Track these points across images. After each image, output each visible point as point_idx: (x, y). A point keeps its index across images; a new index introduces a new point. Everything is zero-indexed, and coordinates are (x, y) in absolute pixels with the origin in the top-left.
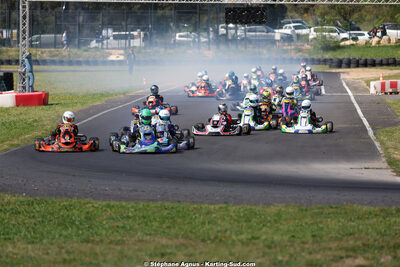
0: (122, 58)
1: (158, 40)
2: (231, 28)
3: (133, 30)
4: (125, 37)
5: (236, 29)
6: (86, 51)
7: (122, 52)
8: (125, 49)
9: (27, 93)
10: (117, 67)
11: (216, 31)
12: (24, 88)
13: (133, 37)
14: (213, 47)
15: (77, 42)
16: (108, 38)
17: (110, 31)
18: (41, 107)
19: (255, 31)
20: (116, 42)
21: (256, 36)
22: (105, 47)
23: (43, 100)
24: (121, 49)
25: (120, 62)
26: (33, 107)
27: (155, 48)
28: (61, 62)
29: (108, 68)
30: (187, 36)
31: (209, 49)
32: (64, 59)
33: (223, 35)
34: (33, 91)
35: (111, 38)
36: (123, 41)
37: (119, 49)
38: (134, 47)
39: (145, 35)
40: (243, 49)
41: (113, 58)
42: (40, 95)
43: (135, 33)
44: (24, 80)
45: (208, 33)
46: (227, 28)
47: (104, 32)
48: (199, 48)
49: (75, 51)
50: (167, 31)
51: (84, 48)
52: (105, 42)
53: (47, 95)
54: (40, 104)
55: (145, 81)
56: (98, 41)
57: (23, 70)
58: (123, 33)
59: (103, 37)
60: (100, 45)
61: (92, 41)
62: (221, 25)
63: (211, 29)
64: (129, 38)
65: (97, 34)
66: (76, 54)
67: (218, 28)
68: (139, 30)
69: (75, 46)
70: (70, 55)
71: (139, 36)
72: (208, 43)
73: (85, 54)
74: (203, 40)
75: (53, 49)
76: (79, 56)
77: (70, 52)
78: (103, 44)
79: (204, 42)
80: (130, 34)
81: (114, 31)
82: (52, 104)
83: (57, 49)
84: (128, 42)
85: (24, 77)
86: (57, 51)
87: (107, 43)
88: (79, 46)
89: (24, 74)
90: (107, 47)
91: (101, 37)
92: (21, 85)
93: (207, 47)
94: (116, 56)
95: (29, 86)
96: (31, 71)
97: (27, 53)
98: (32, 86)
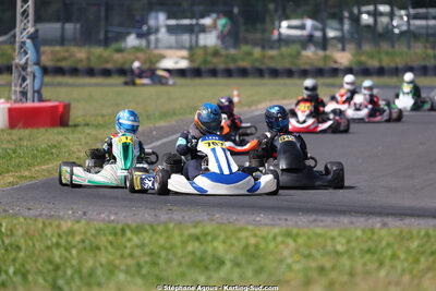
0: (184, 64)
1: (250, 36)
2: (381, 14)
3: (203, 17)
4: (190, 29)
5: (391, 15)
6: (120, 51)
7: (185, 53)
8: (191, 48)
9: (29, 104)
11: (356, 20)
12: (24, 94)
13: (203, 29)
14: (351, 47)
15: (102, 36)
16: (157, 30)
17: (162, 17)
18: (62, 129)
19: (425, 17)
20: (172, 39)
21: (427, 27)
22: (153, 45)
23: (59, 118)
24: (181, 47)
25: (181, 73)
26: (42, 130)
27: (245, 48)
28: (74, 72)
30: (302, 27)
31: (343, 49)
32: (80, 66)
33: (368, 26)
34: (41, 100)
35: (163, 30)
36: (186, 38)
37: (177, 48)
38: (205, 47)
40: (405, 49)
41: (168, 63)
42: (53, 109)
43: (207, 21)
44: (24, 79)
45: (341, 21)
46: (375, 14)
47: (152, 22)
48: (324, 48)
49: (98, 51)
50: (268, 19)
51: (114, 46)
52: (152, 38)
53: (67, 107)
54: (53, 125)
55: (238, 95)
56: (140, 36)
57: (23, 61)
58: (186, 22)
59: (149, 28)
60: (143, 43)
61: (128, 34)
62: (364, 9)
63: (346, 14)
64: (196, 29)
65: (138, 22)
66: (100, 57)
67: (360, 13)
68: (214, 16)
69: (98, 43)
70: (88, 59)
71: (214, 26)
72: (342, 40)
73: (118, 56)
74: (331, 34)
75: (58, 48)
76: (107, 62)
77: (89, 53)
78: (148, 43)
79: (332, 38)
80: (197, 24)
81: (169, 18)
82: (76, 126)
83: (65, 48)
84: (194, 37)
85: (24, 73)
86: (67, 51)
87: (157, 41)
88: (106, 43)
89: (24, 68)
90: (156, 47)
91: (145, 28)
92: (18, 89)
93: (340, 46)
94: (174, 60)
95: (34, 92)
96: (37, 63)
97: (31, 30)
98: (39, 92)
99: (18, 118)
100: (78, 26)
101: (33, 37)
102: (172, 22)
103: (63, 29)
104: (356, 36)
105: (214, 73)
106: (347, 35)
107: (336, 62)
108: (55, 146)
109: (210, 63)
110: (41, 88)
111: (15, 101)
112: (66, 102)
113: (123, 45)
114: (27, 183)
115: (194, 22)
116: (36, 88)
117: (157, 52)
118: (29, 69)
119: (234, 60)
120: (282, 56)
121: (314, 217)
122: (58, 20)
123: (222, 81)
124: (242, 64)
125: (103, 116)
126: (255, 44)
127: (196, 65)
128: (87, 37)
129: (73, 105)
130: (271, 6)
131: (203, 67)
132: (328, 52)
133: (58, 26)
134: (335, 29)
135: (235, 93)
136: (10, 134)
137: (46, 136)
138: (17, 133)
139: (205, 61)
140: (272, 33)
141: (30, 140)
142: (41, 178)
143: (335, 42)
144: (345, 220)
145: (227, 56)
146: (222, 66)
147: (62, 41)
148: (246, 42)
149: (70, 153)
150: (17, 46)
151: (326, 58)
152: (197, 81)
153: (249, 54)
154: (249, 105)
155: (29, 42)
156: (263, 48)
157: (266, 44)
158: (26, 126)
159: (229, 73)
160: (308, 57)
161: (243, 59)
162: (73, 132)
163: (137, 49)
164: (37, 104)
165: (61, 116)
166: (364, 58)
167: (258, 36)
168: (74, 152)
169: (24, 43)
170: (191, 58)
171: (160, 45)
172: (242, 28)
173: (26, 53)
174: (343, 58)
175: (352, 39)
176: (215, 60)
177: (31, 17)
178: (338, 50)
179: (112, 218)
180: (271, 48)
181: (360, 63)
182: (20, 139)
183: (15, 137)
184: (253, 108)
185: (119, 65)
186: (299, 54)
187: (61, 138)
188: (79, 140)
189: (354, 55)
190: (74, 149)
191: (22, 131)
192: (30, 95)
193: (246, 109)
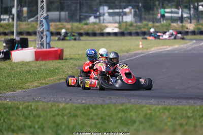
0: (116, 30)
1: (147, 17)
3: (125, 8)
4: (118, 14)
6: (86, 24)
7: (117, 25)
8: (119, 23)
9: (45, 49)
10: (112, 38)
11: (196, 9)
12: (42, 44)
13: (125, 14)
14: (194, 21)
15: (78, 17)
16: (104, 14)
17: (106, 8)
18: (60, 61)
20: (111, 18)
22: (102, 22)
24: (116, 22)
25: (115, 34)
26: (51, 61)
27: (145, 22)
29: (105, 38)
30: (171, 12)
31: (191, 23)
32: (68, 31)
33: (202, 12)
34: (50, 47)
35: (107, 14)
36: (117, 18)
37: (113, 23)
38: (126, 22)
39: (135, 12)
41: (108, 30)
42: (56, 51)
43: (127, 10)
44: (42, 38)
45: (190, 10)
47: (101, 11)
48: (182, 22)
49: (76, 24)
50: (155, 9)
51: (84, 22)
52: (102, 18)
53: (62, 51)
54: (56, 59)
55: (142, 44)
56: (96, 17)
57: (41, 30)
58: (117, 11)
59: (100, 13)
60: (97, 20)
61: (91, 16)
62: (200, 4)
63: (192, 6)
64: (122, 14)
65: (95, 11)
66: (77, 27)
67: (198, 5)
68: (130, 7)
69: (76, 21)
70: (72, 28)
71: (131, 12)
72: (190, 18)
73: (85, 27)
74: (185, 15)
75: (58, 23)
76: (80, 29)
77: (72, 25)
78: (100, 20)
79: (186, 17)
80: (123, 12)
81: (109, 9)
82: (66, 59)
83: (61, 23)
84: (121, 18)
85: (42, 35)
86: (62, 25)
87: (104, 19)
88: (80, 20)
89: (42, 33)
90: (103, 22)
91: (98, 13)
92: (40, 42)
93: (189, 21)
94: (112, 28)
95: (47, 44)
96: (48, 31)
97: (45, 15)
98: (49, 44)
99: (39, 56)
100: (67, 13)
101: (46, 18)
102: (111, 11)
103: (60, 14)
104: (196, 16)
105: (130, 34)
106: (192, 16)
107: (187, 28)
108: (57, 69)
109: (129, 29)
110: (50, 42)
111: (38, 48)
112: (62, 48)
113: (88, 22)
114: (44, 86)
115: (121, 10)
116: (48, 42)
117: (104, 24)
118: (44, 33)
119: (140, 28)
120: (162, 26)
121: (177, 100)
122: (57, 10)
123: (134, 38)
124: (143, 30)
125: (79, 54)
126: (149, 20)
127: (122, 31)
128: (71, 18)
129: (64, 50)
130: (157, 3)
131: (125, 32)
132: (184, 24)
133: (57, 13)
134: (187, 13)
135: (141, 43)
136: (36, 63)
137: (53, 64)
138: (39, 63)
139: (126, 29)
140: (157, 15)
141: (45, 66)
142: (50, 83)
143: (187, 19)
144: (192, 102)
145: (136, 26)
146: (134, 31)
147: (60, 20)
148: (145, 19)
149: (64, 72)
150: (39, 22)
151: (183, 27)
152: (123, 38)
153: (147, 25)
154: (147, 49)
155: (44, 20)
156: (153, 22)
157: (154, 20)
158: (43, 59)
159: (137, 34)
160: (174, 26)
161: (144, 28)
162: (65, 62)
163: (94, 23)
164: (48, 49)
165: (59, 55)
166: (200, 27)
167: (151, 16)
168: (65, 72)
169: (42, 21)
170: (120, 27)
171: (105, 21)
172: (143, 13)
173: (43, 26)
174: (191, 27)
175: (195, 18)
176: (131, 28)
177: (45, 9)
178: (188, 23)
179: (83, 102)
180: (157, 22)
181: (198, 29)
182: (41, 66)
183: (38, 65)
184: (149, 50)
185: (86, 31)
186: (170, 25)
187: (59, 65)
188: (68, 65)
189: (196, 25)
190: (66, 70)
191: (41, 62)
192: (45, 45)
193: (145, 50)
